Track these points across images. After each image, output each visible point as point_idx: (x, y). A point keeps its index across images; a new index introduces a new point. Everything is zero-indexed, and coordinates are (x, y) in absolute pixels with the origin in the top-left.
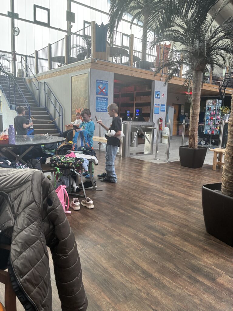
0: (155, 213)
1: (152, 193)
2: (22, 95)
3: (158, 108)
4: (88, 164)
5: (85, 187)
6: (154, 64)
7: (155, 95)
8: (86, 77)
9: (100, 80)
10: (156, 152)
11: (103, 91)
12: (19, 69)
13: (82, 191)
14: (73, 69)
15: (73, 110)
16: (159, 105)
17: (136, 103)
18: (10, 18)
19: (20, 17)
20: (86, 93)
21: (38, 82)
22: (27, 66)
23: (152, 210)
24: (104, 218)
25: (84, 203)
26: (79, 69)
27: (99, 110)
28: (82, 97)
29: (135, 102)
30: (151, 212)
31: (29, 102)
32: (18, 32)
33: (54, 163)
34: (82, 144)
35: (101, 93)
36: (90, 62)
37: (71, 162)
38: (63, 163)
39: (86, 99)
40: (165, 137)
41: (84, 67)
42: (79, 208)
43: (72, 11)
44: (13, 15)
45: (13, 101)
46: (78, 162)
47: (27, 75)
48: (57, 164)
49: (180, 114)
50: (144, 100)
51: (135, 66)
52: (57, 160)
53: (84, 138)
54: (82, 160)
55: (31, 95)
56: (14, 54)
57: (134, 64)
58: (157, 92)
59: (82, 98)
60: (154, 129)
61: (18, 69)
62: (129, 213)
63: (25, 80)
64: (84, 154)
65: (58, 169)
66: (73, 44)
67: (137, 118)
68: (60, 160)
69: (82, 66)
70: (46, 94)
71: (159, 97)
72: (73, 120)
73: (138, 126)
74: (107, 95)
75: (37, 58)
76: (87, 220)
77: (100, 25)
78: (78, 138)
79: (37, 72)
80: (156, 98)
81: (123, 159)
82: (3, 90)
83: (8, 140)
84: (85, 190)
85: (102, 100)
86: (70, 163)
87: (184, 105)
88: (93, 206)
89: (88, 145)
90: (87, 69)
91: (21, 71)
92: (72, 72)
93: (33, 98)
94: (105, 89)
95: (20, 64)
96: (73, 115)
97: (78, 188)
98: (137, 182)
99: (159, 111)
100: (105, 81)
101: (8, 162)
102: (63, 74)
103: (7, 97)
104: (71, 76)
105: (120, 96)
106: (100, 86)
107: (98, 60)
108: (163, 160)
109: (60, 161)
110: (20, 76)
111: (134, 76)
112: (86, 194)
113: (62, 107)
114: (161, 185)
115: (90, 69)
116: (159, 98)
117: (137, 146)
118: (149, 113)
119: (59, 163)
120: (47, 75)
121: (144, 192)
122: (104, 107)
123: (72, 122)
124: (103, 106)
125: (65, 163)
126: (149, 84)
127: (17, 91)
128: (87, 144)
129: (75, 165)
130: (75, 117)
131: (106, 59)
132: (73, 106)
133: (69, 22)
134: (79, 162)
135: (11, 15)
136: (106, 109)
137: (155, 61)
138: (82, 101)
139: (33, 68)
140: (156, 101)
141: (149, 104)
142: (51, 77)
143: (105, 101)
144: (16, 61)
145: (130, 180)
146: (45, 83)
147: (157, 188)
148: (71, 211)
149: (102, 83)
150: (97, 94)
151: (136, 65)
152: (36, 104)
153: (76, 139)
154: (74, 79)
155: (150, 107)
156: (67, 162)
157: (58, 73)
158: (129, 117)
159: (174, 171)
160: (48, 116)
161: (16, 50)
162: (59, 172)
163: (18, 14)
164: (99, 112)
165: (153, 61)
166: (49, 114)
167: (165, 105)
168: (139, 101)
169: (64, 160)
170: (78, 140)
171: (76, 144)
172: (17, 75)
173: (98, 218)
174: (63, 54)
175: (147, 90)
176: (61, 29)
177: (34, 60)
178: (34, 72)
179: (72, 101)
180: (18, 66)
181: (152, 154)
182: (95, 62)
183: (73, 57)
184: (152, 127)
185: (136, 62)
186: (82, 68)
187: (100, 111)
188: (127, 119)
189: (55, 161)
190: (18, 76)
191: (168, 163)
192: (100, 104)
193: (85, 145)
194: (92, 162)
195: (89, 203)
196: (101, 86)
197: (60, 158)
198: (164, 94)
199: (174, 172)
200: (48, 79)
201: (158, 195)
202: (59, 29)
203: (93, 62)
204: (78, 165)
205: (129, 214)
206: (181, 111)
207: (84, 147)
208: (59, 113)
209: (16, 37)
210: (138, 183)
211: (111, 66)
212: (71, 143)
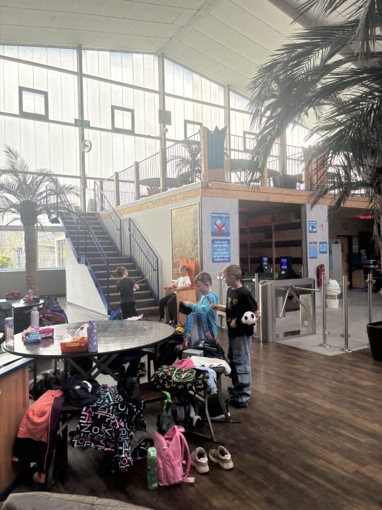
0: (351, 482)
1: (333, 428)
2: (98, 245)
3: (316, 248)
4: (216, 380)
5: (210, 416)
6: (302, 177)
7: (309, 228)
8: (194, 210)
9: (217, 213)
10: (324, 332)
11: (223, 229)
12: (91, 199)
13: (207, 424)
14: (173, 198)
15: (175, 261)
16: (316, 243)
17: (275, 242)
18: (77, 128)
19: (91, 125)
20: (195, 234)
21: (119, 218)
22: (102, 195)
23: (344, 473)
24: (257, 494)
25: (214, 457)
26: (183, 199)
27: (217, 260)
28: (189, 241)
29: (274, 240)
30: (343, 478)
31: (105, 249)
32: (89, 147)
33: (160, 384)
34: (200, 335)
35: (219, 232)
36: (200, 186)
37: (189, 382)
38: (176, 383)
39: (196, 243)
40: (333, 297)
41: (191, 195)
42: (206, 469)
43: (167, 109)
44: (82, 124)
45: (82, 250)
46: (200, 379)
47: (102, 209)
48: (166, 385)
49: (352, 251)
50: (289, 236)
51: (272, 185)
52: (165, 378)
53: (203, 324)
54: (207, 374)
55: (109, 238)
56: (84, 178)
57: (270, 181)
58: (310, 223)
59: (189, 243)
60: (314, 293)
61: (89, 199)
62: (300, 481)
63: (99, 216)
64: (205, 356)
65: (168, 394)
66: (170, 155)
67: (283, 272)
68: (170, 377)
69: (188, 193)
70: (132, 236)
71: (314, 230)
72: (176, 276)
73: (287, 288)
74: (228, 234)
75: (118, 181)
76: (224, 497)
77: (213, 130)
78: (192, 325)
79: (118, 203)
80: (310, 232)
81: (266, 346)
82: (68, 234)
83: (87, 345)
84: (212, 421)
85: (222, 244)
86: (187, 383)
87: (357, 236)
88: (231, 465)
89: (210, 336)
90: (195, 198)
91: (94, 203)
92: (172, 203)
93: (112, 243)
94: (225, 226)
95: (92, 192)
96: (175, 269)
97: (199, 419)
98: (300, 403)
99: (317, 253)
100: (225, 214)
101: (86, 384)
102: (158, 206)
103: (74, 244)
104: (171, 209)
105: (248, 232)
106: (217, 223)
107: (213, 182)
108: (338, 347)
109: (171, 379)
110: (92, 209)
111: (271, 201)
112: (215, 433)
113: (158, 256)
114: (347, 408)
115: (201, 197)
116: (316, 232)
117: (284, 316)
118: (300, 257)
119: (170, 383)
120: (132, 208)
121: (319, 427)
122: (224, 255)
123: (174, 281)
124: (222, 253)
125: (179, 384)
126: (297, 210)
127: (91, 239)
128: (208, 334)
129: (196, 386)
130: (178, 272)
131: (225, 179)
132: (175, 255)
133: (162, 125)
134: (202, 379)
135: (79, 123)
136: (228, 258)
137: (303, 173)
138: (189, 247)
139: (110, 197)
140: (310, 238)
141: (298, 244)
142: (139, 211)
143: (226, 244)
144: (87, 187)
145: (286, 397)
146: (130, 219)
147: (341, 415)
148: (194, 478)
149: (220, 218)
150: (213, 234)
151: (272, 182)
152: (116, 252)
153: (190, 327)
154: (176, 213)
155: (300, 247)
156: (183, 382)
157: (149, 204)
158: (266, 267)
159: (363, 373)
160: (135, 270)
161: (86, 173)
162: (170, 401)
163: (89, 122)
164: (217, 263)
165: (300, 173)
166: (137, 268)
167: (326, 243)
168: (282, 239)
169: (176, 378)
170: (193, 327)
171: (190, 335)
172: (88, 208)
173: (244, 493)
174: (156, 174)
175: (294, 220)
176: (151, 135)
177: (114, 184)
178: (113, 203)
179: (174, 247)
180: (90, 195)
181: (315, 334)
182: (208, 186)
183: (170, 177)
184: (311, 288)
185: (271, 179)
186: (188, 197)
187: (219, 262)
188: (265, 271)
189: (163, 379)
190: (88, 211)
191: (347, 354)
192: (218, 250)
193: (206, 336)
194: (221, 373)
195: (224, 458)
196: (219, 222)
197: (170, 374)
198: (322, 225)
199: (363, 376)
200: (135, 214)
201: (347, 434)
202: (149, 137)
203: (205, 187)
204: (200, 385)
205: (301, 485)
206: (353, 246)
207: (203, 342)
208: (152, 266)
209: (86, 154)
210: (303, 404)
211: (232, 189)
212: (180, 332)
